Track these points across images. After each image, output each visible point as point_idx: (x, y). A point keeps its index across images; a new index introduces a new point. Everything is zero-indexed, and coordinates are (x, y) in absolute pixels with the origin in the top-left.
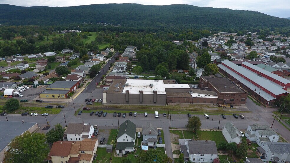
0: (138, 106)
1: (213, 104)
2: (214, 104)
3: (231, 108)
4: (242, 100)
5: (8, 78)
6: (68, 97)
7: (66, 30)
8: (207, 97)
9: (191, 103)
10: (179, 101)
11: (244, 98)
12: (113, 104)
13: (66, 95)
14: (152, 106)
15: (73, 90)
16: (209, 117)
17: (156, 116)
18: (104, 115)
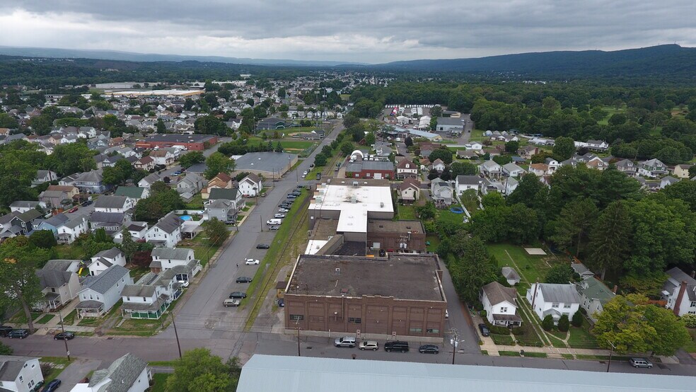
15: (368, 175)
16: (247, 262)
17: (268, 221)
18: (288, 196)
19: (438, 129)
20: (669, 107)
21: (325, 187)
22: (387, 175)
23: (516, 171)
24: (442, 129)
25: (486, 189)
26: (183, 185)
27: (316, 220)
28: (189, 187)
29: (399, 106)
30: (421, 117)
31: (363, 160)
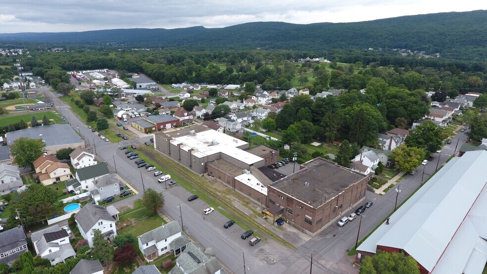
0: (176, 164)
1: (260, 204)
2: (263, 205)
3: (274, 224)
4: (307, 220)
5: (154, 103)
6: (146, 133)
7: (308, 59)
8: (259, 188)
9: (233, 188)
10: (220, 178)
11: (311, 218)
12: (160, 152)
13: (146, 129)
14: (186, 170)
15: (162, 127)
16: (207, 213)
17: (159, 180)
18: (131, 158)
19: (138, 87)
20: (240, 62)
21: (175, 140)
22: (175, 124)
23: (243, 106)
24: (140, 86)
25: (250, 118)
26: (7, 180)
27: (206, 164)
28: (15, 179)
29: (75, 73)
30: (110, 79)
31: (131, 117)
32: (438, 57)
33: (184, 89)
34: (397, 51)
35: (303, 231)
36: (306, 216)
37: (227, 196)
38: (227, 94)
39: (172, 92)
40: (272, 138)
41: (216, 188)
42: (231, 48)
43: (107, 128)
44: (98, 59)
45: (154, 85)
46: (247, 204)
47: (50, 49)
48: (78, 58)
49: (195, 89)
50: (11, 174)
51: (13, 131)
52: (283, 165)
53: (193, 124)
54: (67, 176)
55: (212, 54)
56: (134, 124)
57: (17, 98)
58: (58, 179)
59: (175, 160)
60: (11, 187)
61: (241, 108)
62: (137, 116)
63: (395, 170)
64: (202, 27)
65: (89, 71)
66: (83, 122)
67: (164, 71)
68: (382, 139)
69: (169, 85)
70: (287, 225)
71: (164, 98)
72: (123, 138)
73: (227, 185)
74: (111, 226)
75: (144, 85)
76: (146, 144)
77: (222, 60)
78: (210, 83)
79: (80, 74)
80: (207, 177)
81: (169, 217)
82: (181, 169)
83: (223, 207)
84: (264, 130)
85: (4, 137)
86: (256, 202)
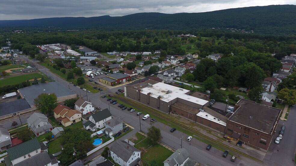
0: (145, 106)
1: (219, 132)
2: (221, 133)
3: (237, 145)
4: (262, 142)
5: (104, 65)
6: (112, 85)
7: (183, 35)
8: (216, 121)
9: (194, 122)
10: (183, 115)
11: (266, 141)
12: (130, 99)
13: (111, 83)
14: (155, 110)
15: (121, 81)
16: (190, 140)
17: (143, 118)
18: (114, 103)
19: (86, 55)
22: (128, 79)
24: (88, 54)
25: (175, 74)
26: (42, 124)
27: (170, 106)
28: (46, 123)
29: (39, 46)
30: (65, 50)
31: (96, 75)
32: (253, 32)
33: (117, 55)
34: (229, 29)
35: (258, 149)
36: (261, 139)
37: (194, 127)
38: (147, 58)
39: (109, 57)
40: (195, 86)
41: (183, 122)
42: (130, 29)
43: (84, 83)
44: (53, 37)
45: (96, 53)
46: (210, 132)
47: (13, 31)
48: (39, 37)
49: (124, 55)
50: (43, 120)
51: (22, 88)
52: (214, 104)
53: (138, 78)
54: (80, 119)
55: (123, 33)
56: (101, 80)
57: (9, 64)
58: (74, 121)
59: (144, 104)
60: (45, 129)
61: (163, 67)
62: (99, 74)
63: (281, 104)
64: (108, 16)
65: (48, 45)
66: (64, 80)
67: (101, 44)
68: (263, 85)
69: (106, 53)
70: (245, 145)
71: (108, 62)
72: (99, 89)
73: (189, 119)
74: (138, 155)
75: (90, 53)
76: (116, 93)
77: (131, 36)
78: (131, 51)
79: (43, 47)
80: (172, 114)
81: (166, 145)
82: (151, 109)
83: (196, 135)
84: (187, 81)
85: (17, 92)
86: (215, 130)
